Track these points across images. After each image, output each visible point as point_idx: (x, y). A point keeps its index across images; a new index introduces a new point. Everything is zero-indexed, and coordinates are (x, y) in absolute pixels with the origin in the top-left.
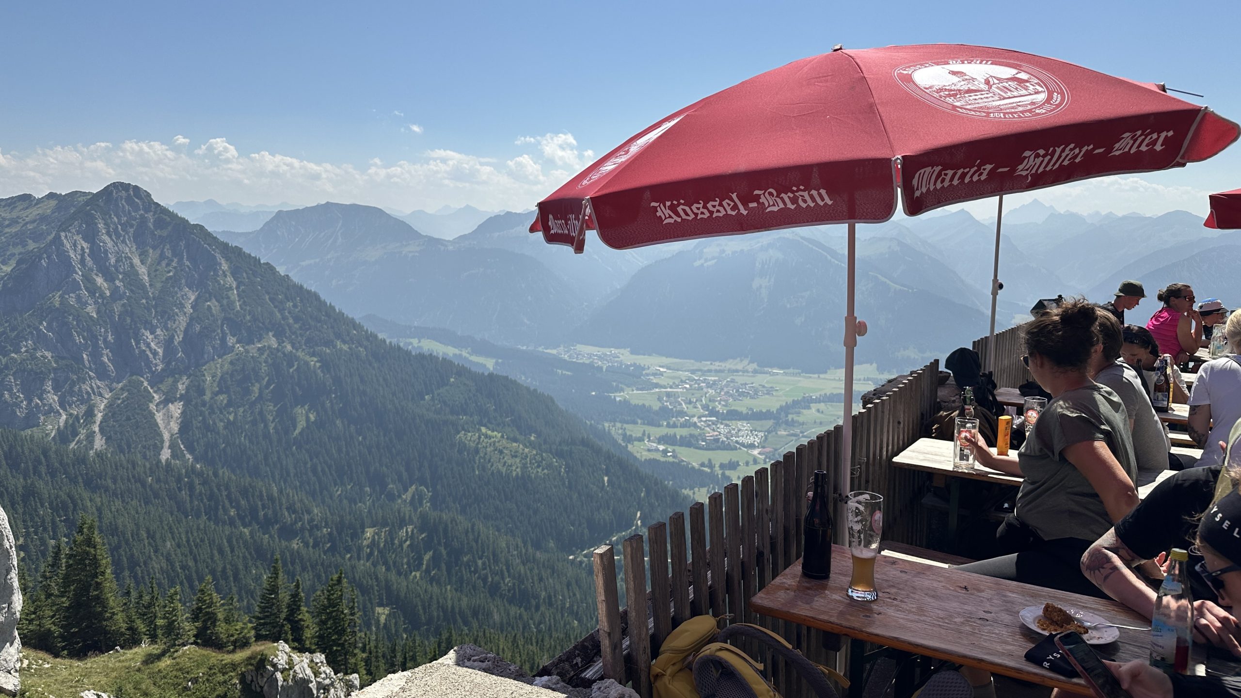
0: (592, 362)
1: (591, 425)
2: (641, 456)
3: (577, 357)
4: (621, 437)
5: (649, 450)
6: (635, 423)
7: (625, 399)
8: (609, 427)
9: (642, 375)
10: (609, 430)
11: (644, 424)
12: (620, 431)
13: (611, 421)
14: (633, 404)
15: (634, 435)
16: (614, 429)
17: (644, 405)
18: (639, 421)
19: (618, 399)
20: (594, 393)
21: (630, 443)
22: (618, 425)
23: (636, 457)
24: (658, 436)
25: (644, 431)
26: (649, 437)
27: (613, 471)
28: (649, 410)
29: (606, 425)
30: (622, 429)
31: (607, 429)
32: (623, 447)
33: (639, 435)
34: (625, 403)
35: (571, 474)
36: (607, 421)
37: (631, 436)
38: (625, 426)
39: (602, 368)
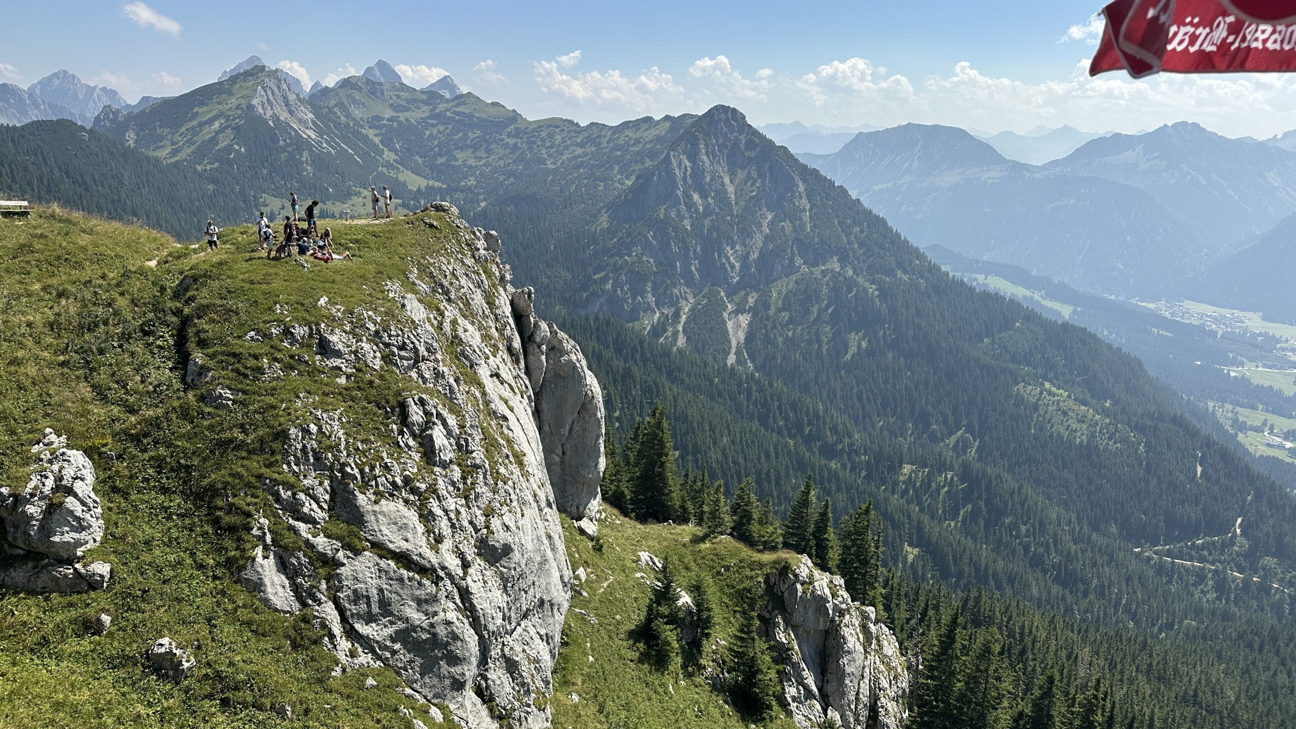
0: (1204, 324)
1: (1189, 400)
2: (1256, 451)
3: (1183, 316)
4: (1229, 423)
5: (1268, 445)
6: (1254, 408)
7: (1243, 377)
8: (1215, 406)
9: (1275, 348)
10: (1213, 410)
11: (1267, 411)
12: (1230, 415)
13: (1218, 400)
14: (1255, 383)
15: (1249, 423)
16: (1221, 410)
17: (1271, 388)
18: (1261, 407)
19: (1232, 374)
20: (1199, 363)
21: (1241, 432)
22: (1229, 407)
23: (1247, 450)
24: (1285, 430)
25: (1266, 420)
26: (1272, 429)
27: (1210, 461)
28: (1279, 394)
29: (1211, 404)
30: (1232, 412)
31: (1210, 409)
32: (1231, 434)
33: (1258, 423)
34: (1243, 381)
35: (1151, 454)
36: (1212, 399)
37: (1245, 423)
38: (1238, 409)
39: (1216, 333)
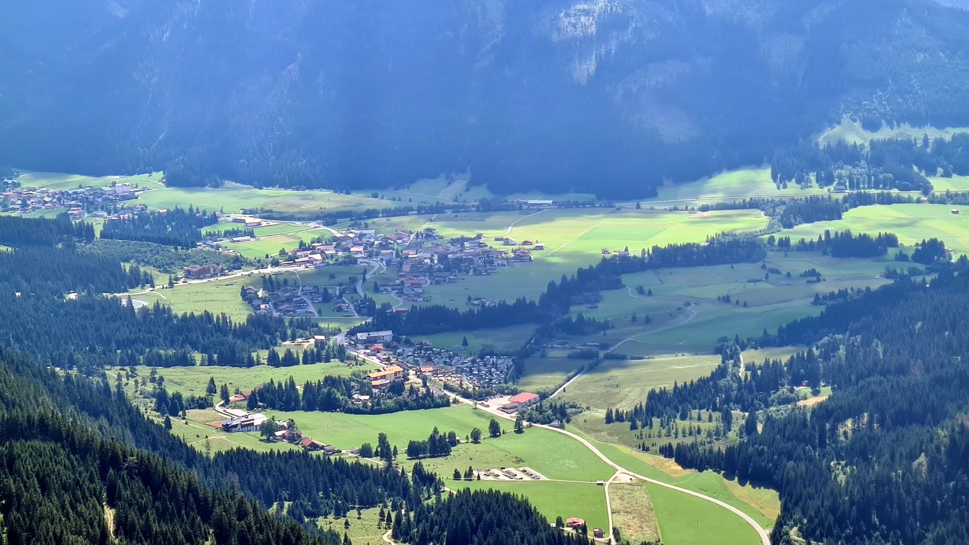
0: (65, 215)
1: (68, 378)
2: (208, 446)
4: (152, 403)
5: (227, 428)
6: (186, 362)
7: (157, 306)
8: (120, 376)
10: (119, 386)
11: (211, 363)
12: (150, 387)
13: (123, 364)
14: (180, 314)
15: (186, 395)
16: (131, 382)
18: (198, 357)
19: (138, 304)
20: (73, 296)
21: (175, 414)
22: (144, 371)
23: (192, 449)
24: (248, 391)
25: (212, 381)
26: (225, 395)
27: (126, 494)
28: (222, 326)
29: (112, 373)
30: (153, 380)
31: (113, 384)
32: (158, 426)
33: (200, 393)
34: (161, 313)
36: (113, 364)
37: (178, 396)
38: (161, 371)
39: (90, 230)
